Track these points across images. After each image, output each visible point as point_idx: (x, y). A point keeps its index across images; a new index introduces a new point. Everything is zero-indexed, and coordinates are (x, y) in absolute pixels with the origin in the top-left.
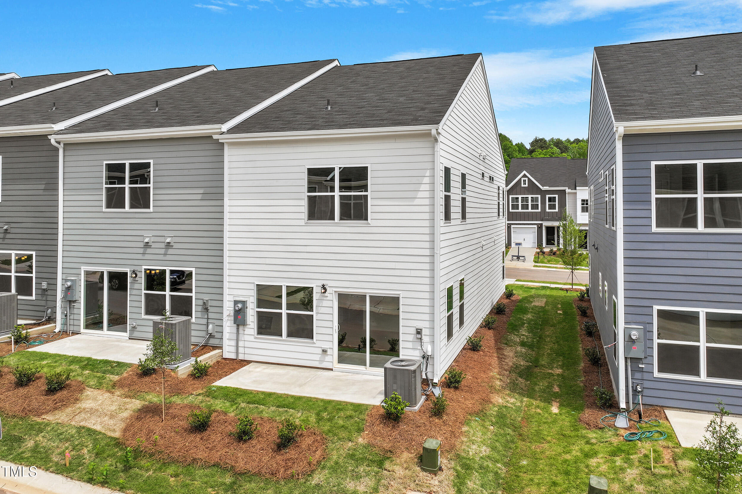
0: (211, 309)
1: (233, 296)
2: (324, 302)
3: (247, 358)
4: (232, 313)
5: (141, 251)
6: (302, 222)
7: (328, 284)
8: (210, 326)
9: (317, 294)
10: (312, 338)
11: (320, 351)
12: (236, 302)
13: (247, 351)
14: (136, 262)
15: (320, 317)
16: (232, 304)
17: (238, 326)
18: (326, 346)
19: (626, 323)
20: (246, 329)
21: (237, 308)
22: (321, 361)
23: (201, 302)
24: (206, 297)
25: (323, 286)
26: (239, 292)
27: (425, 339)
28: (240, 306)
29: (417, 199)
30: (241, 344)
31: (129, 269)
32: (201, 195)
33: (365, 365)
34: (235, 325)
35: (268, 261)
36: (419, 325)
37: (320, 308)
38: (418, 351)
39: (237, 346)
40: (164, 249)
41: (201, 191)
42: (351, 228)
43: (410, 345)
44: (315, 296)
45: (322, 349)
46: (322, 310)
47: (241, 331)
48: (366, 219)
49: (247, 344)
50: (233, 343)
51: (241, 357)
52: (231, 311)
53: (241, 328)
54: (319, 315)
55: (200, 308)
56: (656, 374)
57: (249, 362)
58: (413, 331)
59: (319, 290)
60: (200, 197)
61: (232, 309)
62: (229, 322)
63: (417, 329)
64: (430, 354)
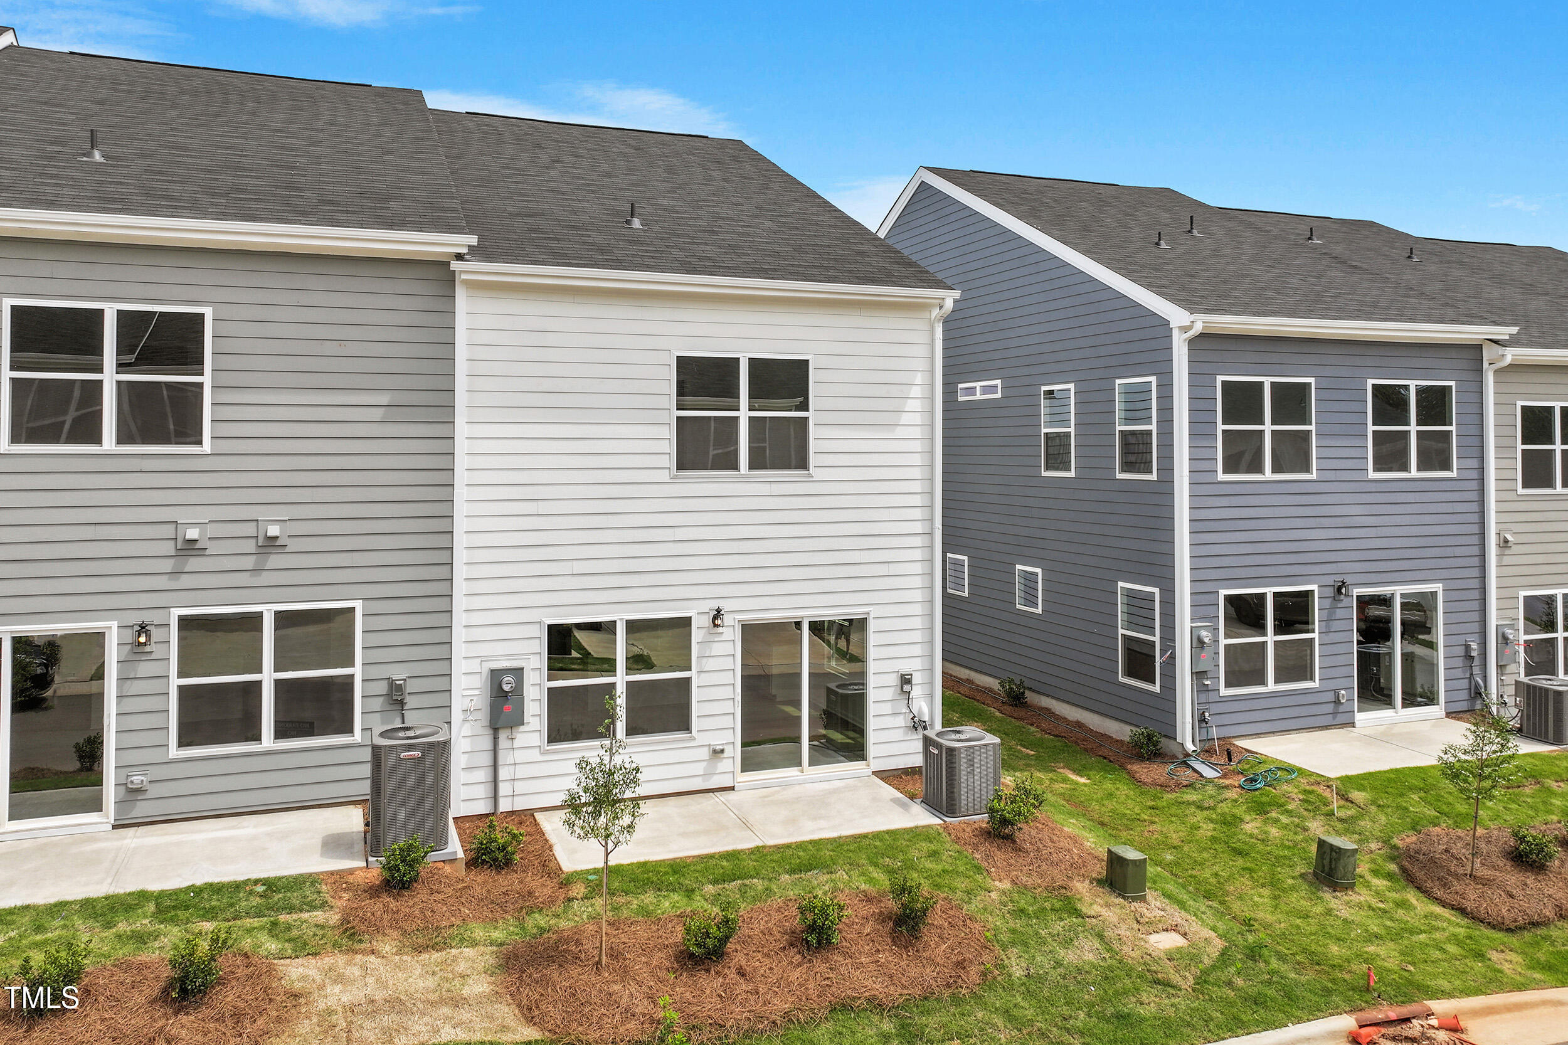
0: (411, 702)
1: (480, 660)
2: (715, 645)
3: (522, 804)
4: (479, 703)
5: (168, 565)
6: (665, 476)
7: (726, 606)
9: (699, 630)
10: (688, 728)
11: (705, 753)
13: (520, 787)
14: (145, 600)
15: (706, 679)
16: (483, 681)
17: (497, 730)
18: (718, 740)
19: (1193, 620)
20: (519, 736)
22: (706, 775)
23: (382, 688)
24: (398, 674)
25: (718, 610)
26: (500, 649)
27: (916, 692)
28: (512, 680)
29: (899, 427)
30: (503, 774)
31: (116, 622)
32: (383, 409)
33: (800, 764)
34: (491, 732)
35: (579, 567)
36: (905, 667)
37: (705, 660)
38: (902, 717)
39: (495, 782)
40: (255, 556)
41: (384, 399)
42: (774, 486)
43: (887, 708)
44: (696, 636)
45: (712, 747)
46: (710, 664)
47: (503, 743)
48: (806, 466)
49: (521, 772)
50: (483, 775)
51: (504, 806)
52: (475, 698)
53: (503, 735)
54: (703, 675)
55: (377, 704)
56: (1224, 691)
57: (527, 814)
58: (894, 680)
59: (706, 621)
60: (378, 414)
61: (477, 692)
62: (467, 725)
63: (902, 676)
64: (926, 718)
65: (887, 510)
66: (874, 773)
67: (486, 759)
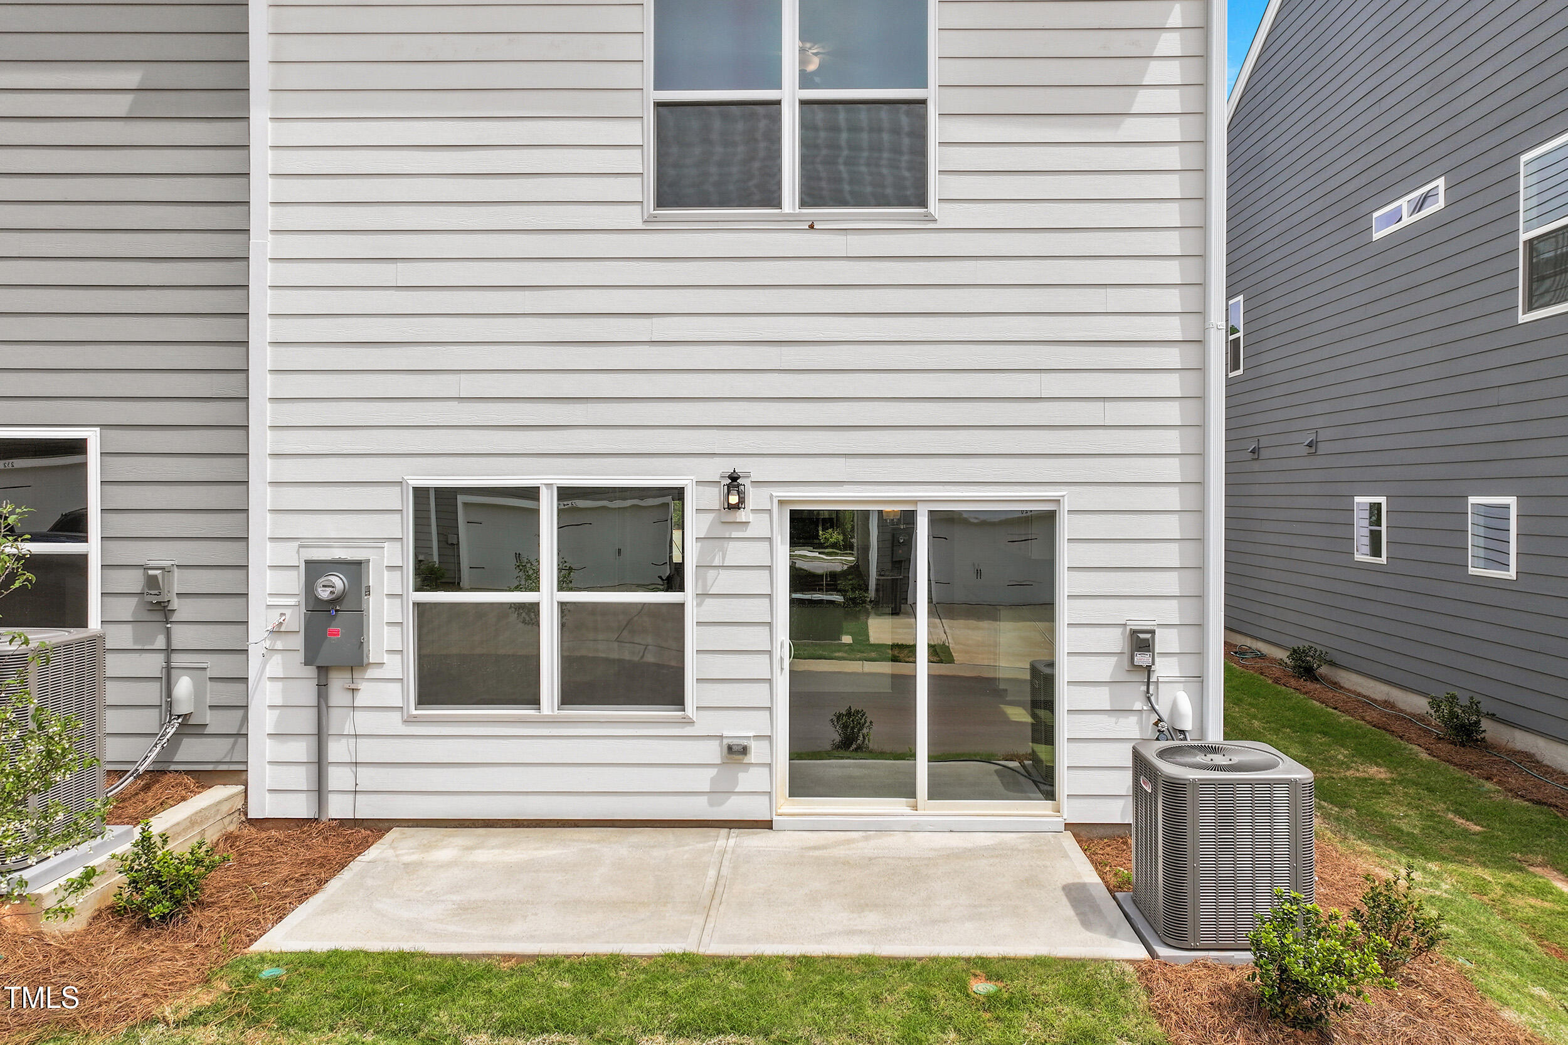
0: (183, 609)
1: (296, 544)
2: (733, 546)
3: (368, 809)
4: (295, 620)
6: (632, 217)
7: (752, 470)
8: (184, 686)
9: (702, 516)
10: (677, 699)
11: (712, 752)
12: (315, 570)
13: (368, 778)
15: (714, 609)
16: (295, 582)
17: (323, 671)
18: (737, 728)
20: (363, 686)
21: (324, 594)
22: (716, 794)
23: (133, 581)
24: (158, 556)
25: (734, 478)
26: (330, 527)
27: (1165, 669)
28: (338, 582)
29: (1131, 119)
30: (336, 750)
32: (130, 97)
33: (912, 794)
34: (311, 671)
35: (470, 385)
36: (1141, 615)
37: (712, 573)
38: (1133, 719)
39: (320, 764)
41: (133, 77)
42: (853, 239)
43: (1101, 698)
44: (695, 525)
45: (725, 742)
46: (723, 582)
47: (337, 694)
48: (921, 201)
49: (368, 751)
50: (301, 750)
51: (338, 808)
52: (288, 612)
53: (337, 684)
54: (709, 601)
55: (127, 608)
57: (378, 828)
58: (1116, 641)
59: (713, 497)
60: (121, 105)
61: (292, 601)
62: (277, 659)
63: (1134, 633)
64: (1187, 724)
65: (1102, 291)
66: (1068, 826)
67: (306, 722)
